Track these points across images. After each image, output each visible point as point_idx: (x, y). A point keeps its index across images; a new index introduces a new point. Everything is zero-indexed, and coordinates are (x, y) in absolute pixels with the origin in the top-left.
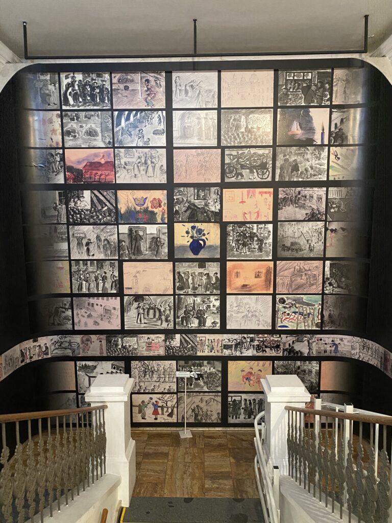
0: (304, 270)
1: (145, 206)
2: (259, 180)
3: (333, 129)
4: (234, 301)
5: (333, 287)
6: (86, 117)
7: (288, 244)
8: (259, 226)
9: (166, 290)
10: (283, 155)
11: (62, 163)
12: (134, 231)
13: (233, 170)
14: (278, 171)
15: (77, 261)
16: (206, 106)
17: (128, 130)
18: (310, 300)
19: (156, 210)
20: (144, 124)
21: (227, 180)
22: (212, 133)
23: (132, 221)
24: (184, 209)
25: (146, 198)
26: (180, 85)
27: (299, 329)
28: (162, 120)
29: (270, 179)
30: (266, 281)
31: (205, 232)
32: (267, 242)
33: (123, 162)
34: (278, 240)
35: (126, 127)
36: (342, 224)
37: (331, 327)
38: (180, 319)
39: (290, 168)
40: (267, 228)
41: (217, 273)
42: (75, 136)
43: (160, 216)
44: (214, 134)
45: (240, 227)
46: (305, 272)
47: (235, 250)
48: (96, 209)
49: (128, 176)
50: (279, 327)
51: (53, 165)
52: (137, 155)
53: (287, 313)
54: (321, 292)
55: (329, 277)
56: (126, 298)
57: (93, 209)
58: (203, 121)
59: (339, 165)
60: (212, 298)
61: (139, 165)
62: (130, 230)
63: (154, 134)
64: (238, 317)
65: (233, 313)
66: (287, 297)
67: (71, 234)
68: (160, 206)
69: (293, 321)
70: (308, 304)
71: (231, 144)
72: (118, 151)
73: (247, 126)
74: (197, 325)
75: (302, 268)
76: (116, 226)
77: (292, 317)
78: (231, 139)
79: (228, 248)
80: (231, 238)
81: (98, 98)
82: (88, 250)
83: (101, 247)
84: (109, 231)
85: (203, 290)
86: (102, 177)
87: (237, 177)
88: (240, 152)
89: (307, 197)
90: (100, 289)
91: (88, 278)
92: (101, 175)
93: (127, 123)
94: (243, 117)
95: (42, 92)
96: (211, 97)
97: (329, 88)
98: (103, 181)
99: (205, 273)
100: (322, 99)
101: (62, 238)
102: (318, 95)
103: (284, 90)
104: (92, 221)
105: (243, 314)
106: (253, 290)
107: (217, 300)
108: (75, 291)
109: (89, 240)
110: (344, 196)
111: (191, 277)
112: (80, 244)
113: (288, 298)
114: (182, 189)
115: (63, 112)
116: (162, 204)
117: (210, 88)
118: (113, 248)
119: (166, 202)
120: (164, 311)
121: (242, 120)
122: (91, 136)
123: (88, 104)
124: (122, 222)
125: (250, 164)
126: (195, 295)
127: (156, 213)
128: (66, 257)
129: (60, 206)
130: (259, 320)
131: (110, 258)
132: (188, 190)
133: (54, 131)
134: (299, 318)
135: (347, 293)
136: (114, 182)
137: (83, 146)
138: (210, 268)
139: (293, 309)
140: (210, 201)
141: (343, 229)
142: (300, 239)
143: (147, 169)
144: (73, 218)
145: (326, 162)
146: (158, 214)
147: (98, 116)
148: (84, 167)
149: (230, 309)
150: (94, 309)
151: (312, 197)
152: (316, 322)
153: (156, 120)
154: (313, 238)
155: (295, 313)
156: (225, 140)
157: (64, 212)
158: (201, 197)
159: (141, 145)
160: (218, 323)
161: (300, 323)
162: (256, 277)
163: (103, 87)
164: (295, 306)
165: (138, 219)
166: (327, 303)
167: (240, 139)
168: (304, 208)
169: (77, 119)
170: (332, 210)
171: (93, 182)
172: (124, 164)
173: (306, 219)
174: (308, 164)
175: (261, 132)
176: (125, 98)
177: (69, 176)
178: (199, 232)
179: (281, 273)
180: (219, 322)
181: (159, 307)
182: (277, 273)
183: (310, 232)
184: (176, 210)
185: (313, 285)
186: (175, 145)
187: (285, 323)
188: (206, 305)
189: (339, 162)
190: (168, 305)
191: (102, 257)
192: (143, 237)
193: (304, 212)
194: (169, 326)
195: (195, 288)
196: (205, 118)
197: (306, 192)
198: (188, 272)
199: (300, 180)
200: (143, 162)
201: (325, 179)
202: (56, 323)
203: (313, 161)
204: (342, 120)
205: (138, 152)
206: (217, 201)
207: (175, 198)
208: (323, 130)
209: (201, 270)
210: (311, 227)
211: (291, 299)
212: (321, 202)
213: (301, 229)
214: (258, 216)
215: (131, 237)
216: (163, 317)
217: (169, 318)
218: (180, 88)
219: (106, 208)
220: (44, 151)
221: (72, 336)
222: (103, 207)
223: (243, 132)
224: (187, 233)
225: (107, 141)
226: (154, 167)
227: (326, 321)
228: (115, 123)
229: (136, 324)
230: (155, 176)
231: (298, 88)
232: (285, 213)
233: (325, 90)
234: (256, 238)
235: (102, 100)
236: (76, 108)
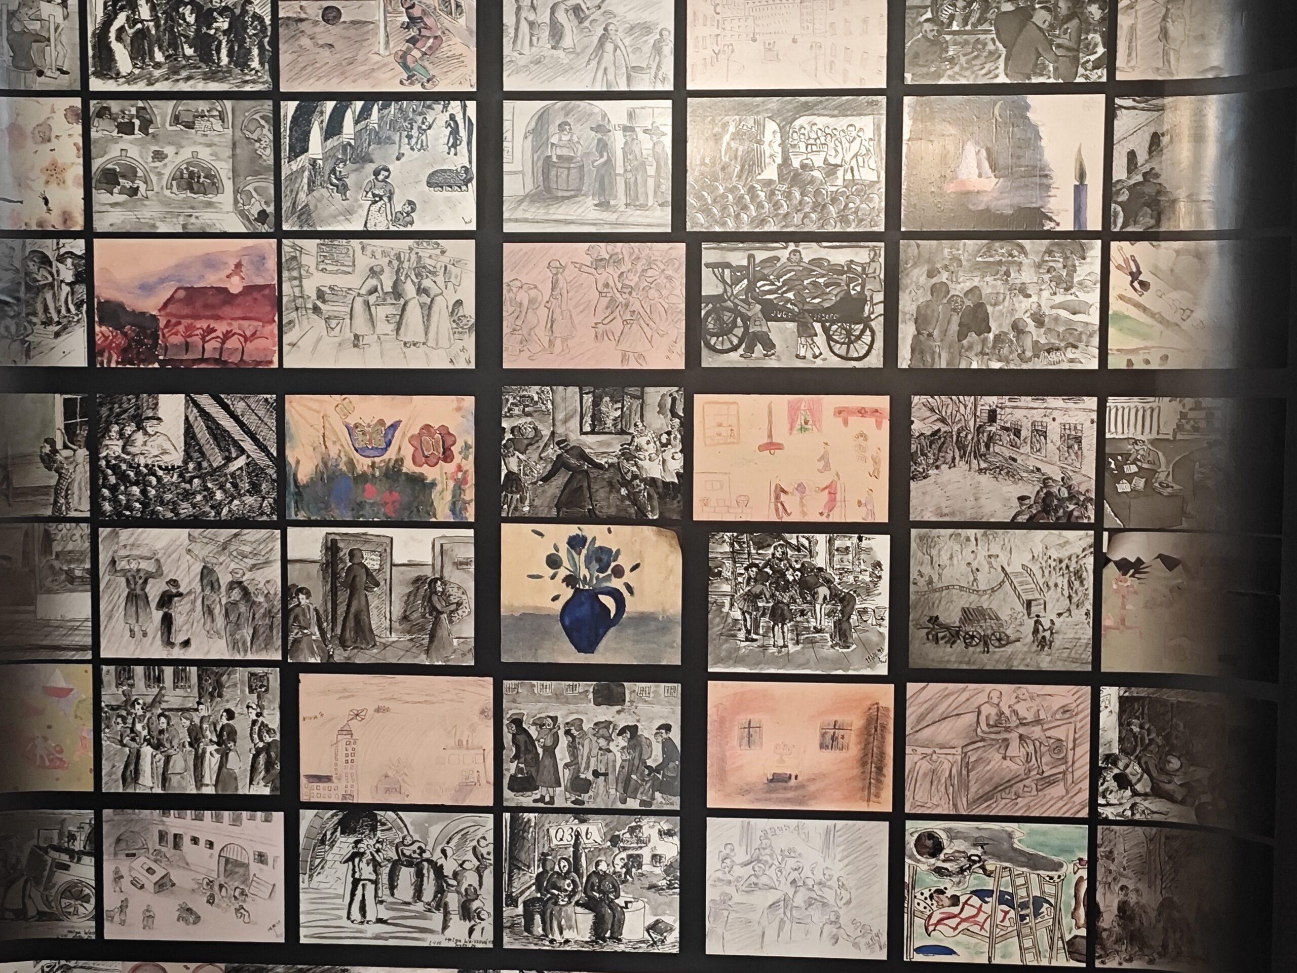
0: (1014, 722)
1: (391, 454)
2: (834, 362)
3: (1119, 172)
4: (735, 841)
5: (1135, 793)
6: (176, 120)
7: (951, 616)
8: (837, 543)
9: (466, 786)
10: (925, 268)
11: (81, 289)
12: (344, 553)
13: (735, 325)
14: (907, 332)
15: (124, 665)
16: (628, 85)
17: (333, 171)
18: (1043, 845)
19: (430, 473)
20: (394, 150)
21: (709, 361)
22: (651, 182)
23: (338, 515)
24: (541, 469)
25: (395, 426)
26: (533, 7)
27: (997, 961)
28: (463, 133)
29: (875, 360)
30: (864, 764)
31: (624, 561)
32: (870, 605)
33: (310, 288)
34: (912, 597)
35: (325, 159)
36: (1163, 543)
37: (1130, 960)
38: (520, 910)
39: (956, 319)
40: (869, 550)
41: (667, 728)
42: (134, 191)
43: (448, 496)
44: (658, 186)
45: (760, 546)
46: (1022, 730)
47: (742, 635)
48: (205, 464)
49: (329, 342)
50: (919, 950)
51: (49, 296)
52: (364, 262)
53: (949, 893)
54: (1084, 814)
55: (1116, 751)
56: (307, 817)
57: (191, 466)
58: (618, 140)
59: (1145, 309)
60: (650, 827)
61: (372, 299)
62: (332, 548)
63: (429, 184)
64: (752, 909)
65: (731, 890)
66: (948, 831)
67: (104, 558)
68: (447, 456)
69: (976, 929)
70: (1034, 862)
71: (724, 224)
72: (293, 247)
73: (786, 160)
74: (587, 936)
75: (1007, 712)
76: (278, 533)
77: (968, 912)
78: (724, 208)
79: (714, 630)
80: (726, 588)
81: (224, 52)
82: (167, 621)
83: (217, 610)
84: (247, 549)
85: (613, 791)
86: (233, 343)
87: (750, 349)
88: (760, 256)
89: (1024, 433)
90: (209, 776)
91: (161, 732)
92: (227, 336)
93: (331, 143)
94: (771, 127)
95: (17, 27)
96: (647, 49)
97: (1102, 19)
98: (235, 359)
99: (622, 725)
100: (1076, 61)
101: (69, 573)
102: (1059, 46)
103: (927, 26)
104: (185, 509)
105: (773, 896)
106: (813, 797)
107: (669, 833)
108: (112, 785)
109: (174, 583)
110: (1168, 431)
111: (564, 741)
112: (136, 599)
113: (953, 835)
114: (533, 391)
115: (93, 103)
116: (455, 449)
117: (646, 16)
118: (264, 615)
119: (471, 441)
120: (455, 875)
121: (768, 137)
122: (192, 190)
123: (184, 74)
124: (301, 516)
125: (800, 299)
126: (581, 813)
127: (433, 484)
128: (83, 648)
129: (67, 453)
130: (835, 922)
131: (250, 657)
132: (558, 399)
133: (54, 171)
134: (1000, 915)
135: (1192, 819)
136: (276, 365)
137: (162, 228)
138: (640, 705)
139: (974, 880)
140: (641, 441)
141: (1169, 562)
142: (999, 594)
143: (401, 316)
144: (114, 500)
145: (1094, 297)
146: (439, 488)
147: (222, 117)
148: (165, 305)
149: (720, 874)
150: (183, 858)
151: (1041, 432)
152: (1068, 937)
153: (439, 134)
154: (1051, 596)
155: (982, 894)
156: (700, 210)
157: (81, 474)
158: (609, 423)
159: (381, 227)
160: (672, 930)
161: (1004, 937)
162: (823, 746)
163: (244, 12)
164: (983, 868)
165: (361, 505)
166: (1110, 856)
167: (760, 206)
168: (1011, 474)
169: (144, 129)
170: (1124, 487)
171: (195, 361)
172: (314, 296)
173: (1020, 519)
174: (1023, 307)
175: (840, 182)
176: (326, 52)
177: (106, 338)
178: (599, 560)
179: (926, 733)
180: (677, 925)
181: (437, 856)
182: (908, 730)
183: (1036, 569)
184: (510, 473)
185: (1050, 782)
186: (509, 228)
187: (942, 936)
188: (624, 855)
189: (1146, 299)
190: (474, 848)
191: (219, 650)
192: (379, 577)
193: (1012, 490)
194: (476, 935)
195: (580, 786)
196: (625, 129)
197: (1019, 414)
198: (554, 719)
199: (996, 365)
200: (388, 288)
201: (1094, 365)
202: (32, 912)
203: (1046, 294)
204: (1155, 139)
205: (369, 250)
206: (669, 442)
207: (505, 424)
208: (1082, 175)
209: (606, 713)
210: (1038, 550)
211: (965, 839)
212: (1079, 455)
213: (1003, 559)
214: (831, 504)
215: (335, 576)
216: (453, 900)
217: (475, 905)
218: (532, 17)
219: (241, 461)
220: (17, 243)
221: (91, 963)
222: (229, 460)
223: (770, 182)
224: (553, 562)
225: (255, 211)
226: (427, 309)
227: (1109, 930)
228: (286, 142)
229: (345, 922)
230: (431, 343)
231: (981, 20)
232: (939, 492)
233: (1086, 26)
234: (823, 591)
235: (240, 60)
236: (141, 87)
